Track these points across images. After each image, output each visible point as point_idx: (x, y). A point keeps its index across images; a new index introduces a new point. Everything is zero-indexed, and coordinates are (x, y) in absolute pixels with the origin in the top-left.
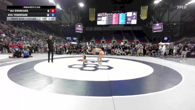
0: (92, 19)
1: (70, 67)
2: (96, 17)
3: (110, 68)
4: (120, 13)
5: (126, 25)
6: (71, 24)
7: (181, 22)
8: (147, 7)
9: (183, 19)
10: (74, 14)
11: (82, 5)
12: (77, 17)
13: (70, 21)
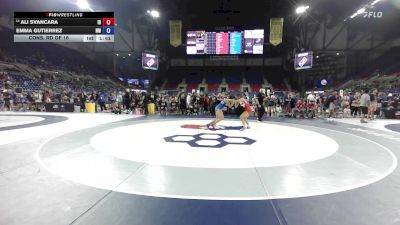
0: (176, 42)
1: (169, 139)
2: (185, 39)
3: (250, 142)
4: (232, 31)
5: (242, 56)
6: (133, 51)
7: (348, 49)
8: (282, 20)
9: (351, 44)
10: (139, 32)
11: (155, 14)
12: (146, 38)
13: (131, 45)
